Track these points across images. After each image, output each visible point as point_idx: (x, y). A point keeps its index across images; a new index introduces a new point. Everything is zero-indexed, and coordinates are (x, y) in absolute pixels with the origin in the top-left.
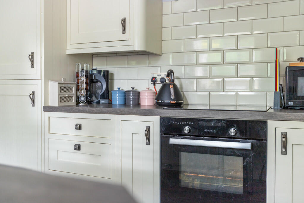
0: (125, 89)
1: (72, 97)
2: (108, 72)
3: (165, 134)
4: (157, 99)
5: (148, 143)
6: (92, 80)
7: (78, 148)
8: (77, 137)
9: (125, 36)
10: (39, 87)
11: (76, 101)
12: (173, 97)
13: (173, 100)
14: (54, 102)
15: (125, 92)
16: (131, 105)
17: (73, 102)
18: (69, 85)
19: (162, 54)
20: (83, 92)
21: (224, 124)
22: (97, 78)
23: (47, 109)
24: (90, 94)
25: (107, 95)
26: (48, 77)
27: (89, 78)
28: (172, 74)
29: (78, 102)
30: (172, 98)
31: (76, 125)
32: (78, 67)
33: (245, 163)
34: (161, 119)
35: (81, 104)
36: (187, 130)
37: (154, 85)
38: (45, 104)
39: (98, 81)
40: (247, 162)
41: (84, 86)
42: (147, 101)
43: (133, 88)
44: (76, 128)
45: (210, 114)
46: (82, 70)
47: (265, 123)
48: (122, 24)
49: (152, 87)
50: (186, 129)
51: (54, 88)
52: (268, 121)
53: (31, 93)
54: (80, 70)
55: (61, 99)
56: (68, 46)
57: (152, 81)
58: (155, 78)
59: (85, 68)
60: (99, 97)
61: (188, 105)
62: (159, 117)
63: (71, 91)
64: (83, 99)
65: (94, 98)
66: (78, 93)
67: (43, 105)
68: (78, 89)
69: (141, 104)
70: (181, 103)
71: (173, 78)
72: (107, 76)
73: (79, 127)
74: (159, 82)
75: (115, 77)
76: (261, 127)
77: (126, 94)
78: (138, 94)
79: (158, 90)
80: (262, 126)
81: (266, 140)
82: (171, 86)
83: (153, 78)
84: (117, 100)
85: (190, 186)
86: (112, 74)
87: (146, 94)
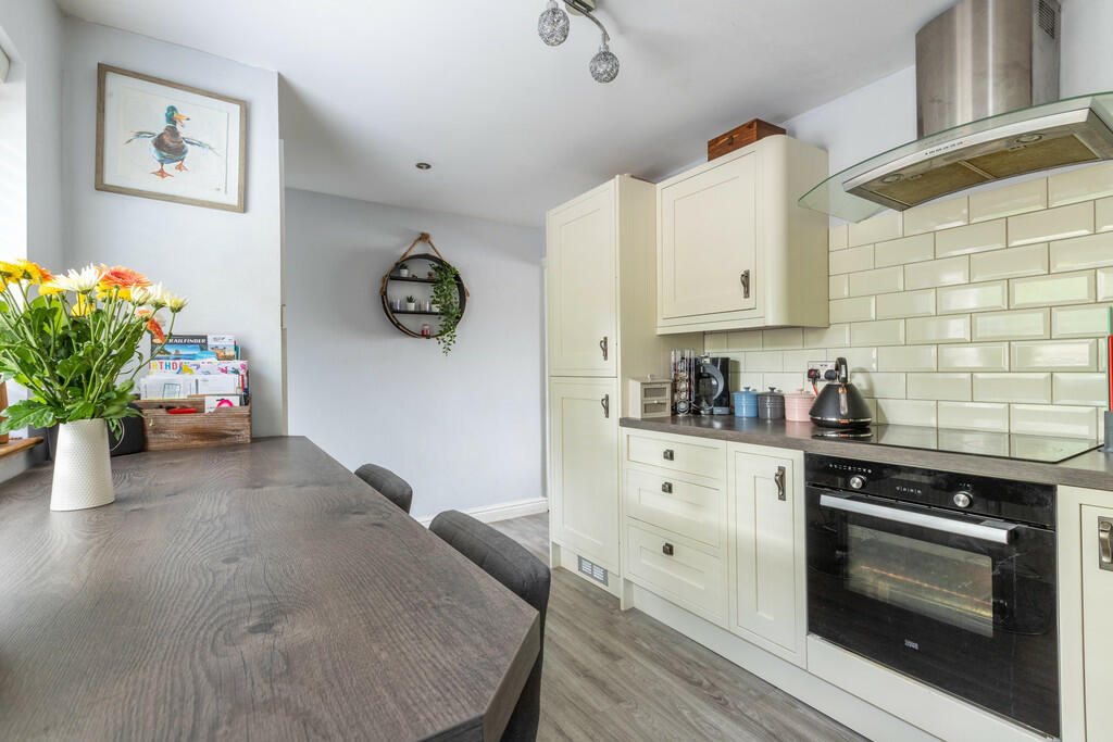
0: (760, 390)
1: (665, 404)
2: (727, 359)
3: (814, 485)
4: (814, 412)
5: (782, 497)
6: (699, 374)
7: (668, 488)
8: (668, 470)
9: (749, 303)
10: (613, 389)
11: (672, 410)
12: (844, 410)
13: (844, 417)
14: (636, 413)
15: (758, 396)
16: (769, 422)
17: (667, 412)
18: (658, 386)
19: (830, 325)
20: (683, 395)
21: (941, 481)
22: (708, 371)
23: (626, 422)
24: (696, 398)
25: (726, 399)
26: (627, 372)
27: (693, 373)
28: (843, 366)
29: (675, 411)
30: (842, 413)
31: (665, 453)
32: (675, 356)
33: (997, 572)
34: (807, 456)
35: (681, 415)
36: (858, 484)
37: (814, 383)
38: (622, 413)
39: (710, 376)
40: (1002, 570)
41: (683, 386)
42: (797, 413)
43: (773, 389)
44: (666, 457)
45: (909, 457)
46: (683, 358)
47: (1050, 489)
48: (743, 283)
49: (809, 387)
50: (856, 482)
51: (635, 389)
52: (1059, 486)
53: (604, 397)
54: (679, 359)
55: (646, 408)
56: (660, 322)
57: (809, 376)
58: (816, 371)
59: (687, 355)
60: (713, 402)
61: (886, 425)
62: (802, 452)
63: (664, 394)
64: (682, 406)
65: (704, 404)
66: (676, 397)
67: (620, 416)
68: (675, 390)
69: (787, 418)
70: (867, 423)
71: (843, 375)
72: (726, 367)
73: (670, 455)
74: (823, 377)
75: (742, 369)
76: (1039, 498)
77: (759, 399)
78: (779, 400)
79: (820, 391)
80: (1041, 495)
81: (1054, 528)
82: (840, 391)
83: (810, 371)
84: (744, 409)
85: (869, 591)
86: (736, 363)
87: (796, 401)
